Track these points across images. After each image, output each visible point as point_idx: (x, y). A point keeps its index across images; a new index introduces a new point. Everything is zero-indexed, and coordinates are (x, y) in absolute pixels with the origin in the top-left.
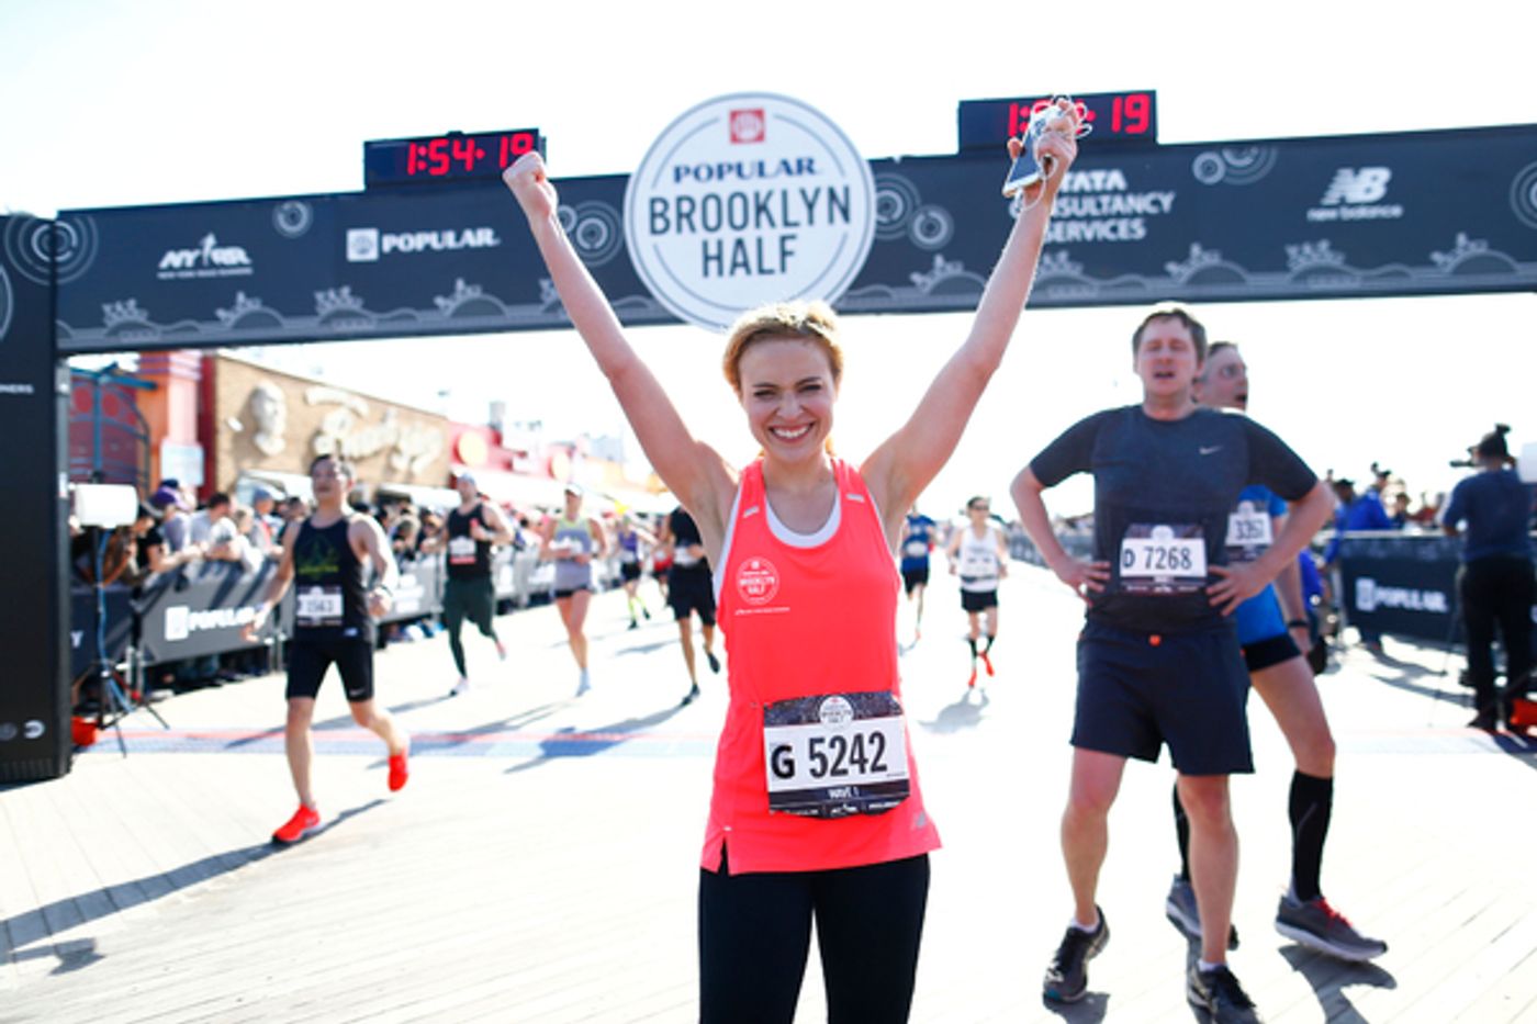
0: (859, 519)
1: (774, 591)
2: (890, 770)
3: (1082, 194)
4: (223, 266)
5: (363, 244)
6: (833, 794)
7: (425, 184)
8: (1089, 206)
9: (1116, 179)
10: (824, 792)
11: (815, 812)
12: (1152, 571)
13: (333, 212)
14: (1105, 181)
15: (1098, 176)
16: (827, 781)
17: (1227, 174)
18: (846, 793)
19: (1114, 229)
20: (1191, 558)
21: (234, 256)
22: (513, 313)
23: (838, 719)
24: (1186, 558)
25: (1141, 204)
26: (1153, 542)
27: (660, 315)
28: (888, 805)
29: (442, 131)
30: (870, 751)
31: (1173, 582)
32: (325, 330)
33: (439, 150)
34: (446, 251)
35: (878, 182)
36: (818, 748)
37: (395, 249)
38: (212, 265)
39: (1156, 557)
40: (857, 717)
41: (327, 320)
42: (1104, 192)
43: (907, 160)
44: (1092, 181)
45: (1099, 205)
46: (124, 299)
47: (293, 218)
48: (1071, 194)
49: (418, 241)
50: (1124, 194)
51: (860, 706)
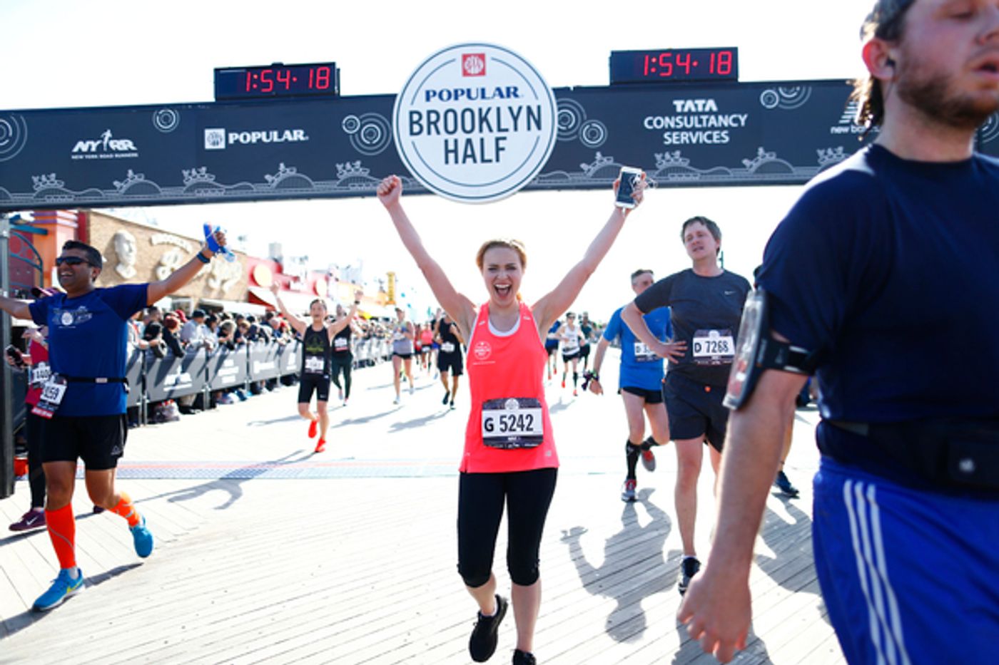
0: (528, 327)
1: (489, 355)
2: (534, 430)
3: (690, 114)
4: (117, 151)
5: (215, 138)
6: (510, 439)
7: (258, 99)
8: (694, 121)
9: (711, 105)
10: (506, 438)
11: (501, 446)
12: (711, 354)
13: (194, 116)
14: (704, 106)
15: (700, 103)
16: (507, 434)
17: (780, 103)
18: (515, 439)
19: (710, 137)
20: (728, 346)
21: (124, 145)
22: (317, 186)
23: (513, 407)
24: (725, 346)
25: (727, 121)
26: (710, 339)
27: (417, 188)
28: (533, 445)
29: (269, 63)
30: (526, 422)
31: (720, 359)
32: (190, 196)
33: (267, 76)
34: (272, 143)
35: (558, 103)
36: (504, 420)
37: (237, 142)
38: (110, 151)
39: (712, 347)
40: (521, 407)
41: (191, 189)
42: (704, 113)
43: (578, 89)
44: (696, 106)
45: (700, 121)
46: (48, 174)
47: (167, 120)
48: (683, 114)
49: (253, 137)
50: (716, 114)
51: (522, 403)
